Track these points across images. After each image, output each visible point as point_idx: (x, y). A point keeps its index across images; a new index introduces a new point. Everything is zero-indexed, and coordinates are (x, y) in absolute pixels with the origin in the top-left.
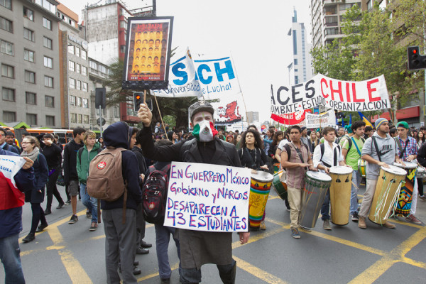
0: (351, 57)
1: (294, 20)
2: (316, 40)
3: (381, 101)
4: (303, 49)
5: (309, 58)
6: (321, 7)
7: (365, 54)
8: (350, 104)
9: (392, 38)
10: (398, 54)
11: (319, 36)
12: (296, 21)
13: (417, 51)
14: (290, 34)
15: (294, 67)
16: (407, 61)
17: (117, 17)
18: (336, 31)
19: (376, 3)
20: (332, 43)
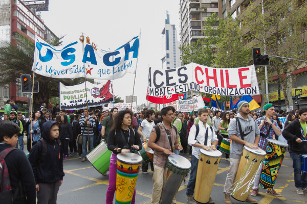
0: (211, 54)
1: (167, 22)
2: (184, 39)
3: (251, 88)
4: (174, 45)
5: (179, 53)
6: (189, 14)
7: (221, 51)
8: (223, 89)
9: (241, 41)
10: (246, 53)
11: (186, 36)
12: (169, 23)
13: (259, 51)
14: (163, 33)
15: (166, 60)
16: (252, 59)
17: (10, 6)
18: (200, 33)
19: (229, 13)
20: (196, 42)
